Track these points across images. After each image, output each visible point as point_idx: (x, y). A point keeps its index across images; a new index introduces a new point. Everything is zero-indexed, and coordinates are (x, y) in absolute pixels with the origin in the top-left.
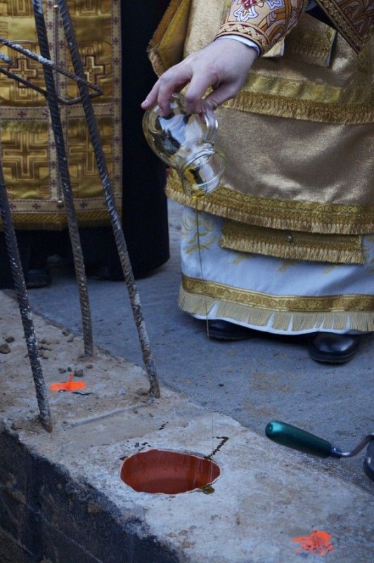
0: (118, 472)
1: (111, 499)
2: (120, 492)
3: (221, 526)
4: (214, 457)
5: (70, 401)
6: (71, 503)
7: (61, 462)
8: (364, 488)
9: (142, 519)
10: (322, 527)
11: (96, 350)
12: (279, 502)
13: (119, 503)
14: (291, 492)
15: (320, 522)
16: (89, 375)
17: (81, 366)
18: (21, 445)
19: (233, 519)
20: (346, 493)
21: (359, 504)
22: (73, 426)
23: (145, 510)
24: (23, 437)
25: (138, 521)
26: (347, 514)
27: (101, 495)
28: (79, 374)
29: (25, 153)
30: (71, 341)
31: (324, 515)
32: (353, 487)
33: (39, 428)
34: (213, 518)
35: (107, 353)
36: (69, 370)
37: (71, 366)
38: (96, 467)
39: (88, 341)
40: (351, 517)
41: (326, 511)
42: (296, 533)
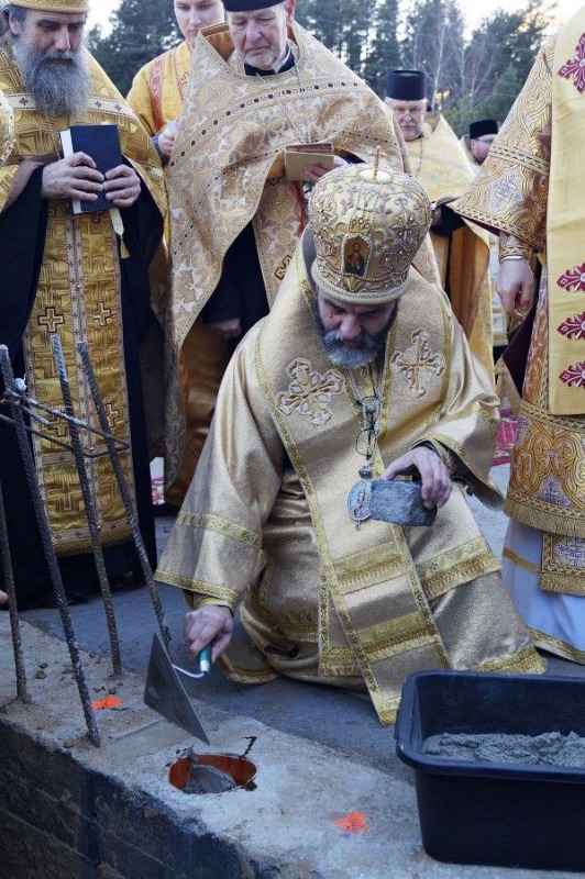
0: (167, 778)
1: (166, 803)
2: (173, 796)
3: (269, 817)
4: (247, 756)
5: (111, 717)
6: (127, 811)
7: (115, 774)
8: (381, 770)
9: (198, 818)
10: (355, 808)
11: (123, 670)
12: (314, 791)
13: (174, 806)
14: (321, 780)
15: (353, 805)
16: (121, 691)
17: (112, 685)
18: (74, 761)
19: (279, 810)
20: (368, 776)
21: (381, 785)
22: (118, 739)
23: (199, 811)
24: (75, 754)
25: (194, 821)
26: (373, 795)
27: (157, 800)
28: (112, 692)
29: (66, 491)
30: (98, 662)
31: (354, 798)
32: (372, 770)
33: (88, 744)
34: (260, 811)
35: (133, 670)
36: (103, 688)
37: (104, 685)
38: (147, 775)
39: (117, 661)
40: (377, 797)
41: (355, 794)
42: (335, 817)
